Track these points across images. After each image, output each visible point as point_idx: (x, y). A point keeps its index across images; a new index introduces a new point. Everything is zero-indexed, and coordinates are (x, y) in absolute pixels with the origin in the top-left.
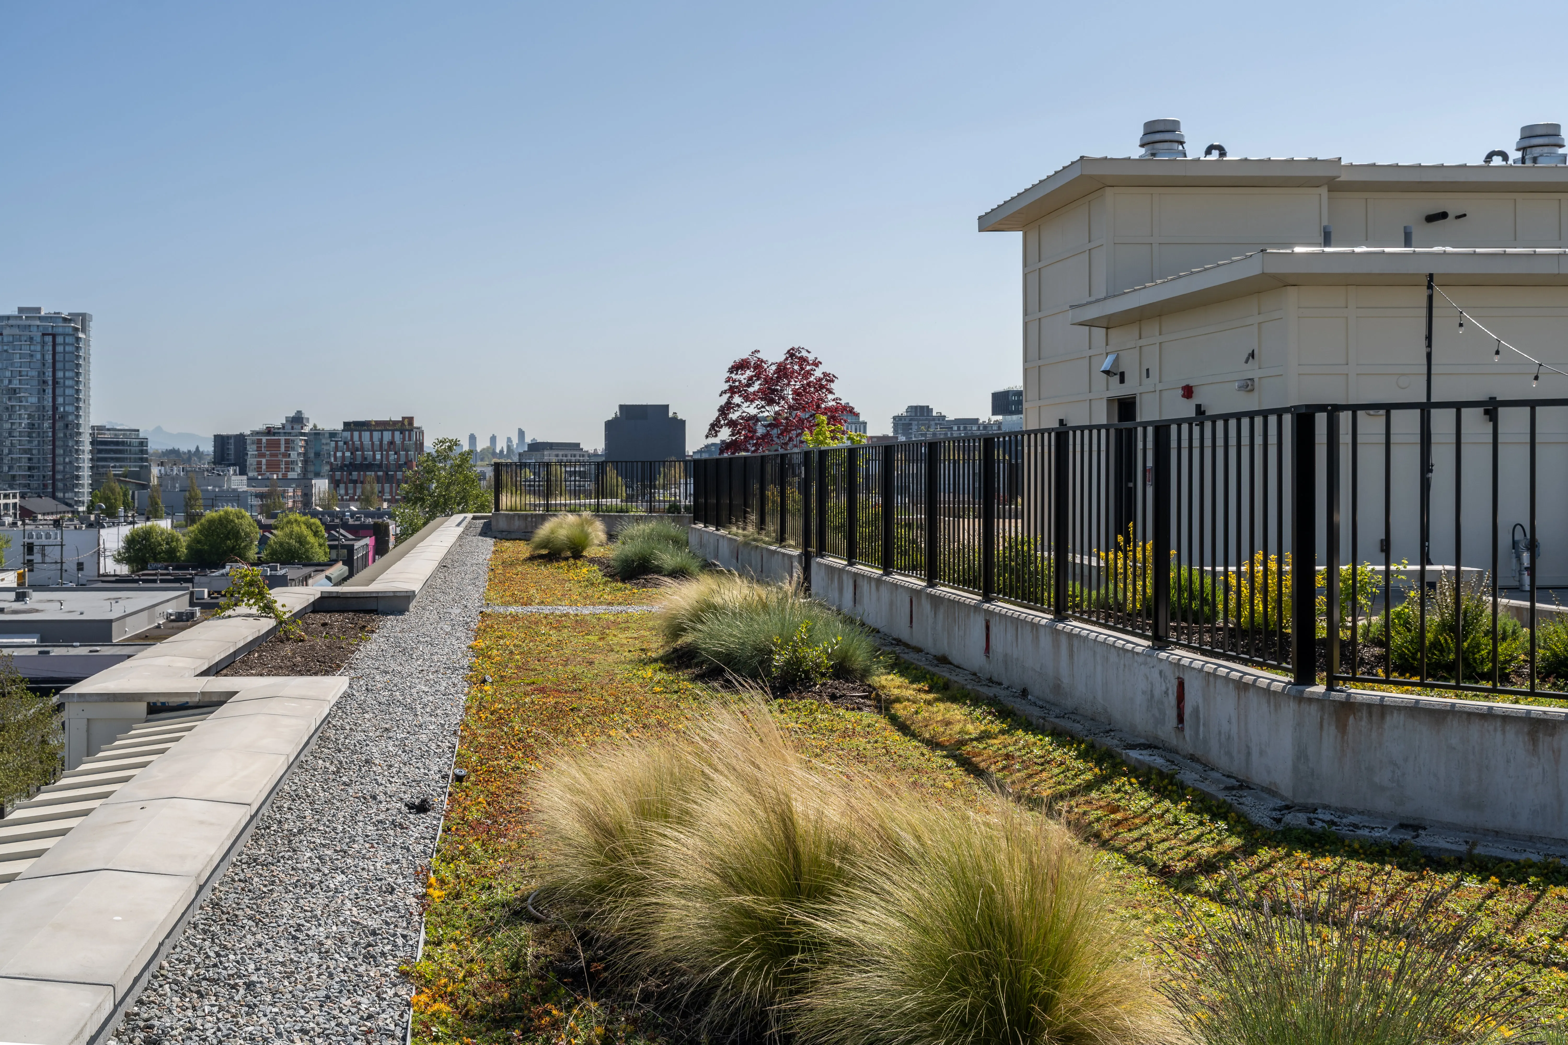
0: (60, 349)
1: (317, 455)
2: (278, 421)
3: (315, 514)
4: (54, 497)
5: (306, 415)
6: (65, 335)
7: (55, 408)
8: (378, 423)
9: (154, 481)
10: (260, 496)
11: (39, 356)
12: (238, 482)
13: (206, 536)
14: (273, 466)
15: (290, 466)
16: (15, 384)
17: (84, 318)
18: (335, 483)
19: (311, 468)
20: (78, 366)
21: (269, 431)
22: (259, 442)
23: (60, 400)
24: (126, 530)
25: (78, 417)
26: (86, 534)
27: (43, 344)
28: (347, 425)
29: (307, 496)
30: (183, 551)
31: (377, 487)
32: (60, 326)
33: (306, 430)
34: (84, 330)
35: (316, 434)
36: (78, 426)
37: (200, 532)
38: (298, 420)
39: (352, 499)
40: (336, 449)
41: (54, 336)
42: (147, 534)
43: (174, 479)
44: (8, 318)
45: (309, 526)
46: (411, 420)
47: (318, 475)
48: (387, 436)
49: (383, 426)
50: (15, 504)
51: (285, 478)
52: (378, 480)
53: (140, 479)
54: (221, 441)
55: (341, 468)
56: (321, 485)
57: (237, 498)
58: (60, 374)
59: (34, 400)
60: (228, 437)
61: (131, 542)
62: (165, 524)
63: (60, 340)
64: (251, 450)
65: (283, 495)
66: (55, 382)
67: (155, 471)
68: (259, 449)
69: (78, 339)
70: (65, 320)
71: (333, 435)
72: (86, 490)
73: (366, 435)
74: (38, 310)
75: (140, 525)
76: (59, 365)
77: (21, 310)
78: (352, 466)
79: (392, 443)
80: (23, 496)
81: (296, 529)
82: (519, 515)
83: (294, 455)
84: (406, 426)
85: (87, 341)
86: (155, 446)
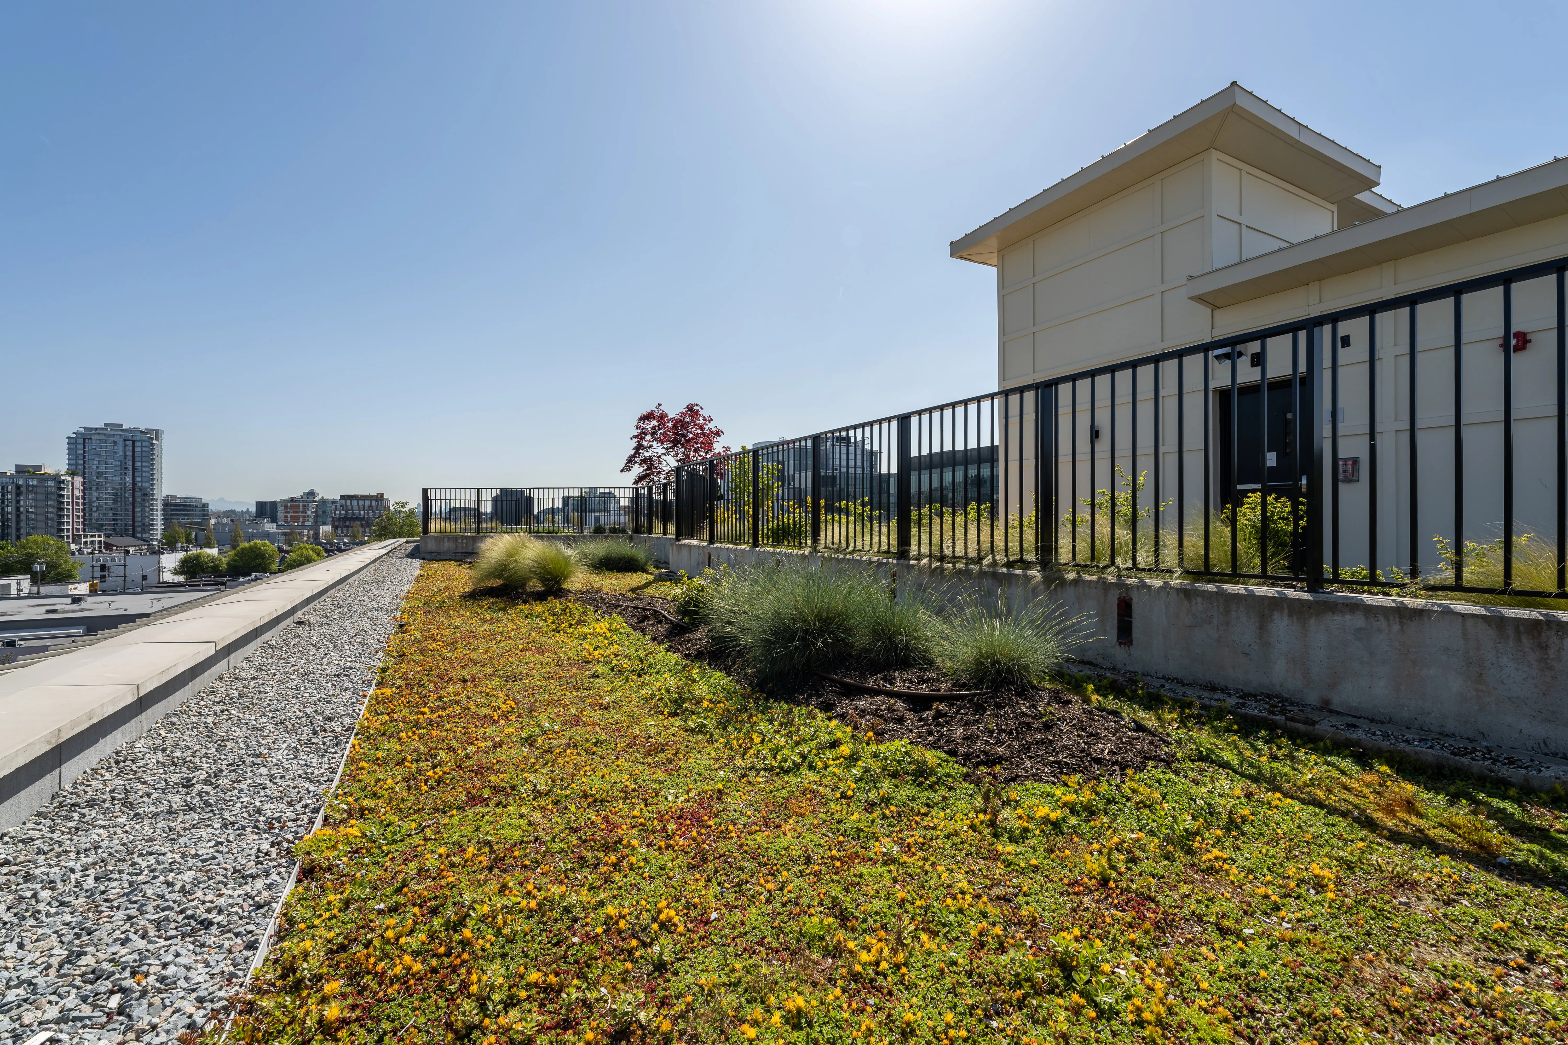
0: (138, 449)
1: (324, 512)
2: (298, 494)
3: (321, 544)
4: (134, 536)
5: (316, 491)
6: (142, 441)
7: (134, 483)
8: (362, 496)
9: (211, 527)
10: (285, 534)
11: (121, 453)
12: (270, 527)
13: (241, 558)
14: (295, 518)
15: (306, 518)
16: (102, 469)
17: (157, 433)
18: (335, 527)
19: (320, 519)
20: (153, 459)
21: (292, 500)
22: (286, 505)
23: (138, 479)
24: (181, 555)
25: (152, 489)
26: (151, 559)
27: (125, 446)
28: (342, 497)
29: (316, 535)
30: (224, 566)
31: (361, 529)
32: (138, 436)
33: (317, 499)
34: (157, 439)
35: (323, 502)
36: (153, 495)
37: (236, 555)
38: (312, 494)
39: (346, 536)
40: (336, 509)
41: (133, 442)
42: (198, 557)
43: (224, 525)
44: (96, 429)
45: (314, 550)
46: (382, 495)
47: (324, 523)
48: (368, 503)
49: (365, 498)
50: (100, 542)
51: (303, 524)
52: (362, 525)
53: (202, 525)
54: (260, 506)
55: (339, 520)
56: (326, 529)
57: (267, 535)
58: (138, 464)
59: (118, 479)
60: (266, 503)
61: (184, 562)
62: (213, 552)
63: (138, 444)
64: (280, 510)
65: (301, 534)
66: (134, 469)
67: (212, 521)
68: (286, 509)
69: (152, 444)
70: (142, 432)
71: (334, 502)
72: (159, 532)
73: (355, 502)
74: (122, 425)
75: (193, 552)
76: (137, 459)
77: (106, 425)
78: (345, 518)
79: (370, 506)
80: (107, 536)
81: (305, 552)
82: (449, 538)
83: (309, 512)
84: (379, 498)
85: (160, 446)
86: (212, 507)
